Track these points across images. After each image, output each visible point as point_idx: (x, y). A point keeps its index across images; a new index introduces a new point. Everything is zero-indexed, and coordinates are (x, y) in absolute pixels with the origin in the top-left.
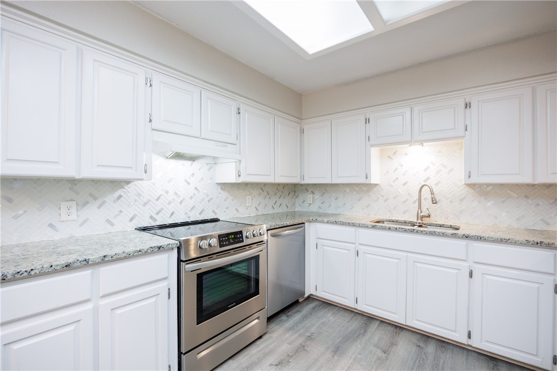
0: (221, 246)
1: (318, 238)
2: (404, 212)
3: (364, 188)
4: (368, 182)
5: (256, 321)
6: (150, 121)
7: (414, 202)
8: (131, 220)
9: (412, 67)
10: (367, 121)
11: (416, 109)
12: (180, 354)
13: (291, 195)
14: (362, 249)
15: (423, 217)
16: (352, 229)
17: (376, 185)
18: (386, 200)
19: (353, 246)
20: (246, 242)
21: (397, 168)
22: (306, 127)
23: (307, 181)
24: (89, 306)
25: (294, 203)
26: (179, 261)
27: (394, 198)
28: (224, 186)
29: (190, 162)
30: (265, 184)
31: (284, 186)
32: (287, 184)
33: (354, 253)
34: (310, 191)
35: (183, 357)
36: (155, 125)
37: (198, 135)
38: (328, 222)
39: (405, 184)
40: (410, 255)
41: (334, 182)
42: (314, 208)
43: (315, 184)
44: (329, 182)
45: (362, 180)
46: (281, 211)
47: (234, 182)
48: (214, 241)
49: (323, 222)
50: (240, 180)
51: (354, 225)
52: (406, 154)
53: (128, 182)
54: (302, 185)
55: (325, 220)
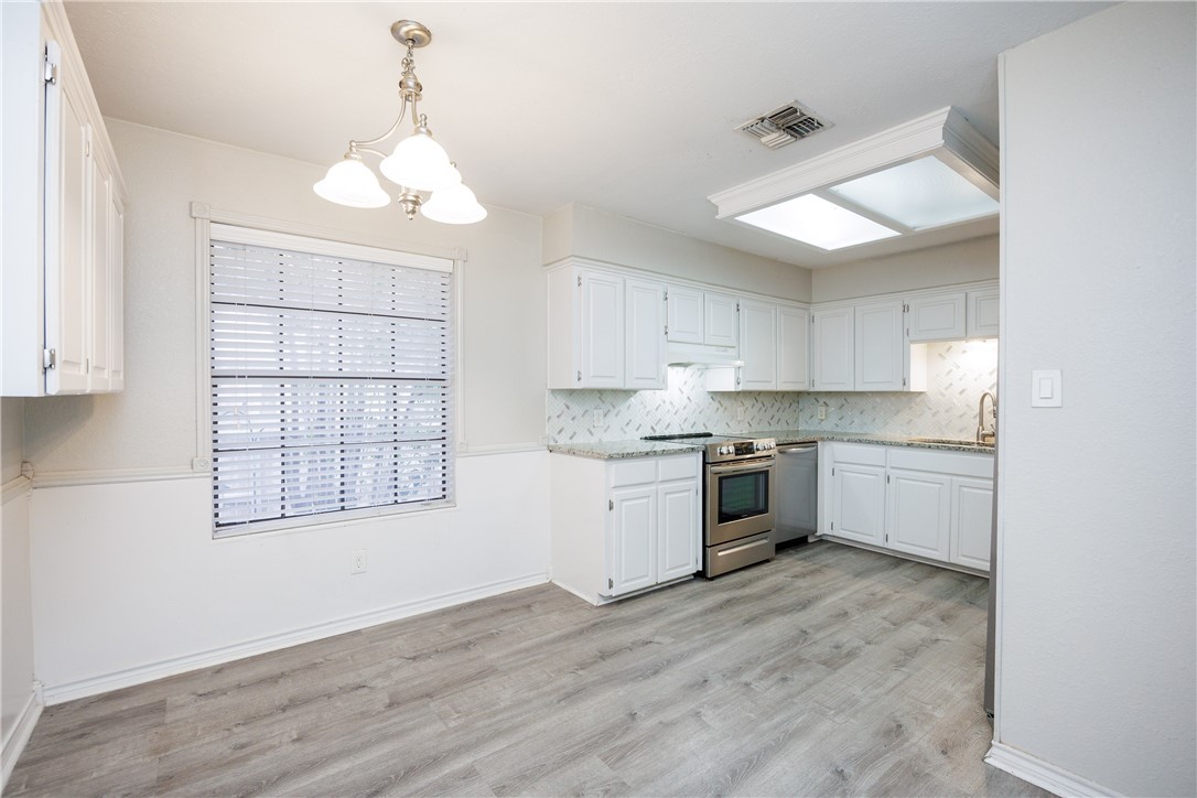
0: (736, 454)
1: (835, 462)
2: (961, 431)
3: (903, 397)
4: (906, 390)
5: (765, 541)
6: (666, 333)
7: (975, 417)
8: (637, 429)
9: (967, 241)
10: (906, 309)
11: (972, 296)
12: (705, 547)
13: (794, 405)
14: (893, 474)
15: (984, 436)
16: (881, 449)
17: (921, 393)
18: (934, 415)
19: (883, 470)
20: (758, 454)
21: (951, 370)
22: (817, 315)
23: (818, 388)
24: (653, 487)
25: (797, 419)
26: (705, 464)
27: (946, 411)
28: (715, 395)
29: (683, 369)
30: (760, 393)
31: (784, 394)
32: (788, 392)
33: (882, 479)
34: (821, 402)
35: (709, 550)
36: (670, 336)
37: (701, 341)
38: (848, 441)
39: (961, 393)
40: (955, 478)
41: (859, 389)
42: (828, 426)
43: (830, 392)
44: (852, 390)
45: (898, 387)
46: (779, 429)
47: (733, 390)
48: (732, 449)
49: (843, 441)
50: (740, 388)
51: (883, 443)
52: (964, 352)
53: (635, 391)
54: (809, 393)
55: (845, 439)
